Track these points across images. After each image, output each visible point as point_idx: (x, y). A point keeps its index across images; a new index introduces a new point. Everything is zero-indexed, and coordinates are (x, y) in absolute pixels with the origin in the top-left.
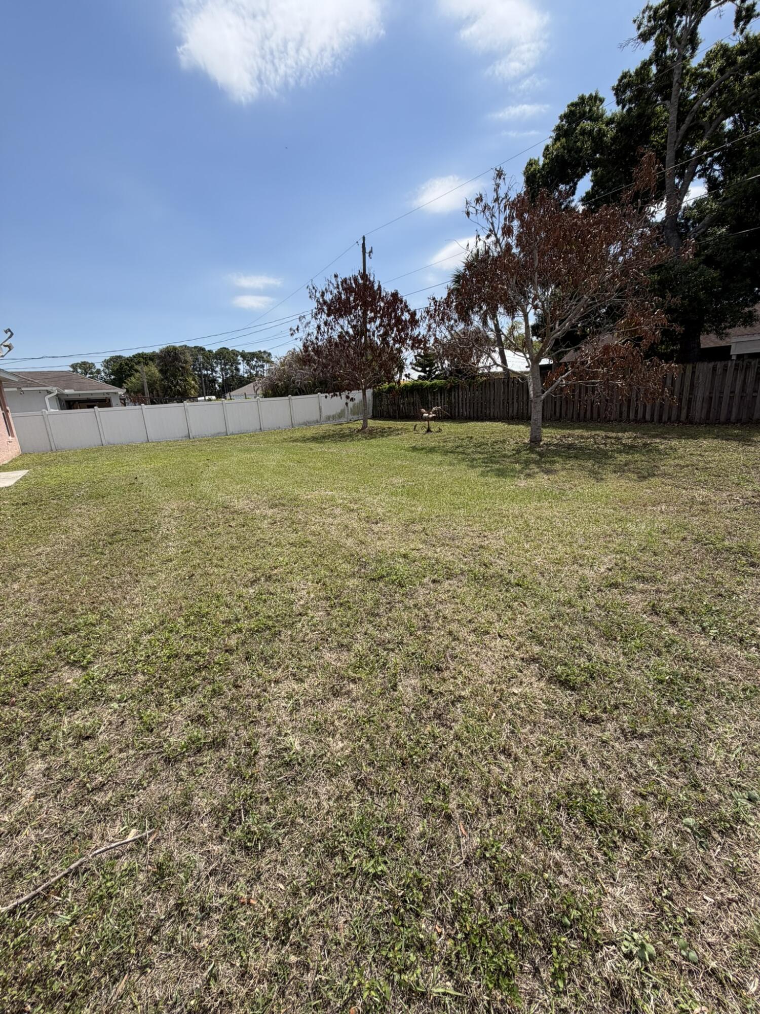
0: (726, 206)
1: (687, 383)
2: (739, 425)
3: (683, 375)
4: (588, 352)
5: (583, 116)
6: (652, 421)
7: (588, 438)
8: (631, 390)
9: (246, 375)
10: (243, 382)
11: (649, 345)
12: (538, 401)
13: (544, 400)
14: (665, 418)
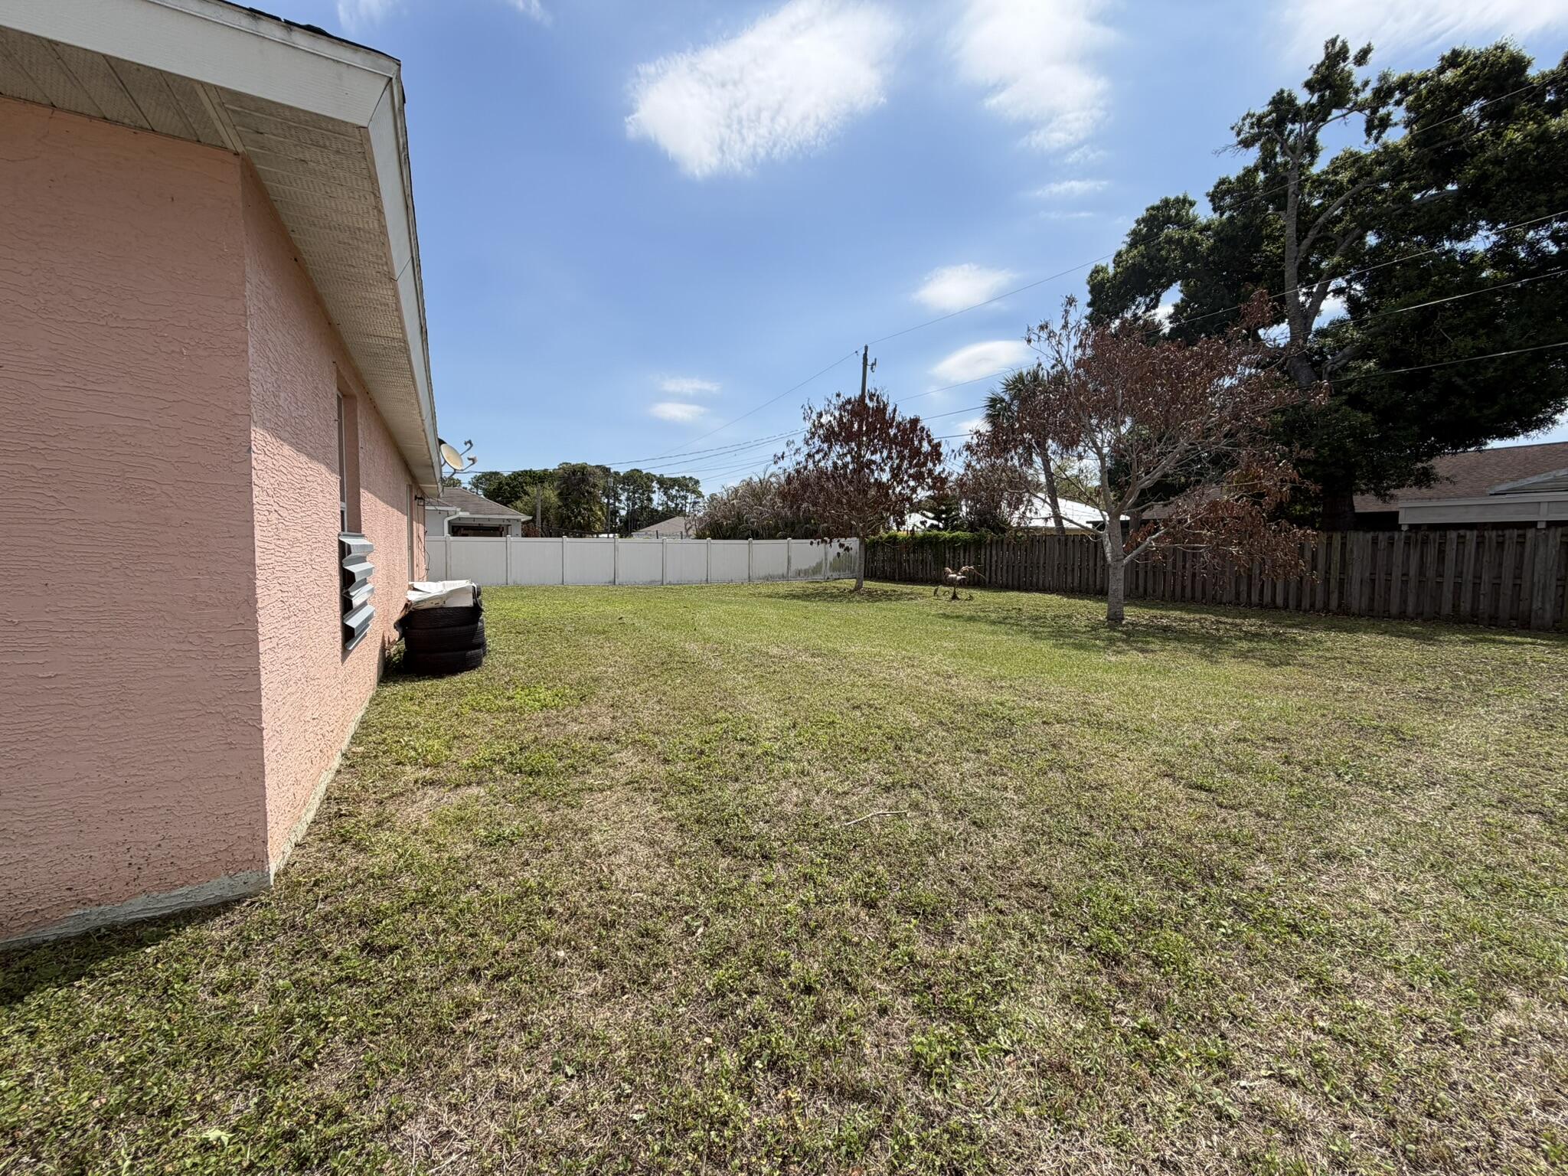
0: (1374, 336)
1: (1336, 557)
2: (1420, 621)
3: (1329, 544)
4: (1186, 508)
5: (1169, 220)
6: (1286, 607)
7: (1190, 621)
8: (1252, 560)
9: (660, 508)
10: (656, 517)
11: (1273, 504)
12: (1119, 566)
13: (1127, 564)
14: (1306, 603)
